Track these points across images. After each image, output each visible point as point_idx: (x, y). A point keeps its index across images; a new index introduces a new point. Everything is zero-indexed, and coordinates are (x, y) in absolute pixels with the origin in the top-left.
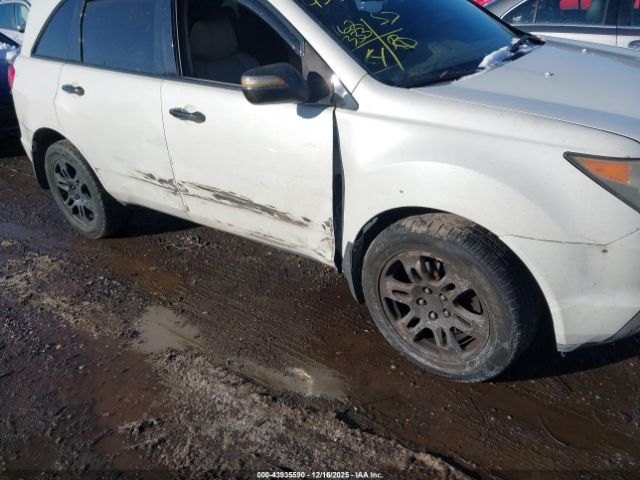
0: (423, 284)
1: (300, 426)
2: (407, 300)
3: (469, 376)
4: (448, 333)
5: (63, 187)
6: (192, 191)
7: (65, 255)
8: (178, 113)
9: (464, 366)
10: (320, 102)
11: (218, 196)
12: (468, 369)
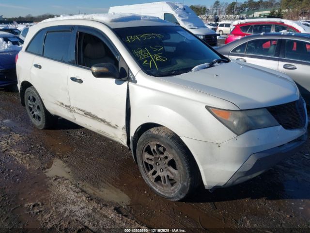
0: (157, 156)
1: (98, 211)
2: (152, 163)
3: (173, 198)
4: (166, 178)
5: (30, 106)
6: (77, 111)
7: (26, 134)
8: (73, 79)
9: (172, 193)
10: (123, 79)
11: (85, 114)
12: (173, 194)
